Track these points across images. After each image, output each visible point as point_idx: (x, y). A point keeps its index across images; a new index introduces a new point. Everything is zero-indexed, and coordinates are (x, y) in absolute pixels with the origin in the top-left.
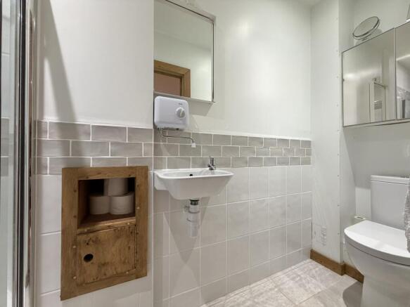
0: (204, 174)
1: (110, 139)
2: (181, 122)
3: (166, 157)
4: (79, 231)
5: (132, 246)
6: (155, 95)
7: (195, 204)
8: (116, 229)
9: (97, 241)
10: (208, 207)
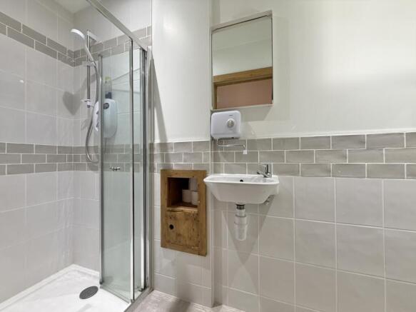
0: (255, 181)
1: (183, 151)
2: (231, 132)
3: (223, 163)
4: (168, 209)
5: (195, 230)
6: (212, 112)
7: (240, 209)
8: (185, 213)
9: (175, 218)
10: (267, 216)
